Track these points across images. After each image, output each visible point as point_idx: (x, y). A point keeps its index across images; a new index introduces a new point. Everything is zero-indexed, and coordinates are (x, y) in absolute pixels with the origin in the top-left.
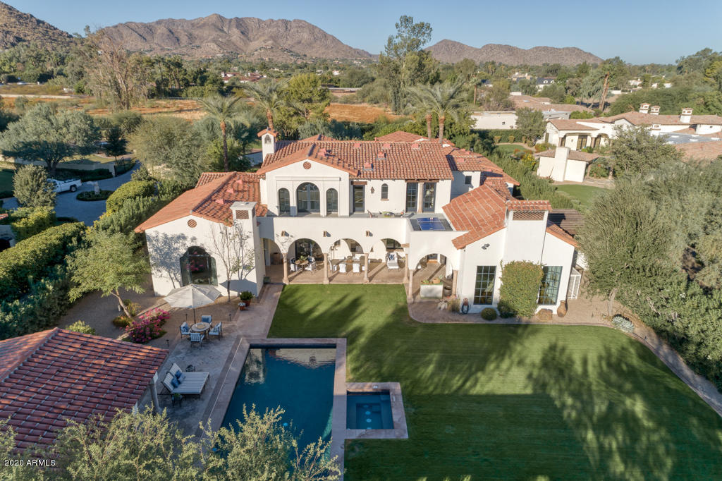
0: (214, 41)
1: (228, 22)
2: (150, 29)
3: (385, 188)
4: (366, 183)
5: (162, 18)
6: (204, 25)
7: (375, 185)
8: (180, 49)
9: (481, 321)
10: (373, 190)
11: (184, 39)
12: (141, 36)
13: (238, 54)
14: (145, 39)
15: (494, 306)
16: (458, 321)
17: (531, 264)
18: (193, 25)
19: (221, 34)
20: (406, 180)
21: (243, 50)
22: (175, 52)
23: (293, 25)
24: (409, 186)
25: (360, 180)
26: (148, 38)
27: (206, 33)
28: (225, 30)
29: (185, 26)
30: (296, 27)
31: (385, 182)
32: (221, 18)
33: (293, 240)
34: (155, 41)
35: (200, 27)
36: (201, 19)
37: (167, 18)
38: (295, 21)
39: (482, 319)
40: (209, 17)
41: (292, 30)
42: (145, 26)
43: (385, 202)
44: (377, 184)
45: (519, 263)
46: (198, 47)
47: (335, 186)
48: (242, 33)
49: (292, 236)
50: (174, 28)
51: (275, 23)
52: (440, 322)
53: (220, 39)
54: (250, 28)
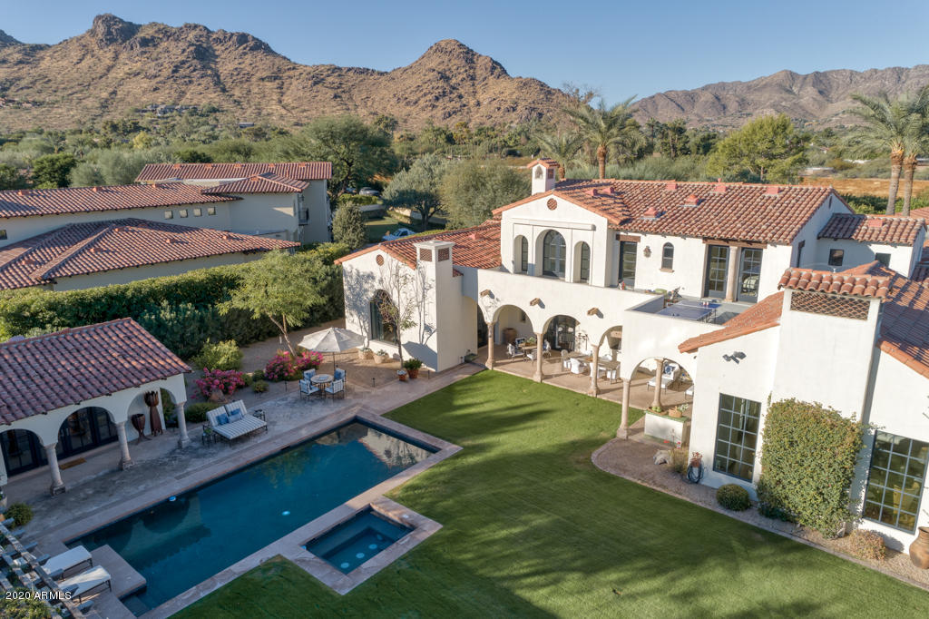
0: (773, 106)
1: (801, 79)
2: (691, 97)
3: (668, 252)
4: (638, 239)
5: (709, 83)
6: (765, 86)
7: (652, 243)
8: (723, 119)
9: (712, 505)
10: (648, 252)
11: (733, 107)
12: (679, 106)
13: (805, 122)
14: (683, 110)
15: (752, 487)
16: (665, 487)
17: (834, 415)
18: (749, 88)
19: (785, 95)
20: (705, 239)
21: (814, 116)
22: (715, 122)
23: (913, 74)
24: (710, 250)
25: (630, 234)
26: (687, 108)
27: (764, 96)
28: (795, 90)
29: (738, 90)
30: (918, 76)
31: (670, 239)
32: (792, 76)
33: (500, 305)
34: (695, 112)
35: (758, 90)
36: (762, 79)
37: (716, 82)
38: (916, 67)
39: (714, 501)
40: (775, 75)
41: (909, 82)
42: (686, 93)
43: (666, 275)
44: (655, 242)
45: (804, 407)
46: (748, 115)
47: (587, 237)
48: (821, 92)
49: (497, 300)
50: (722, 94)
51: (880, 74)
52: (628, 478)
53: (783, 104)
54: (835, 85)
